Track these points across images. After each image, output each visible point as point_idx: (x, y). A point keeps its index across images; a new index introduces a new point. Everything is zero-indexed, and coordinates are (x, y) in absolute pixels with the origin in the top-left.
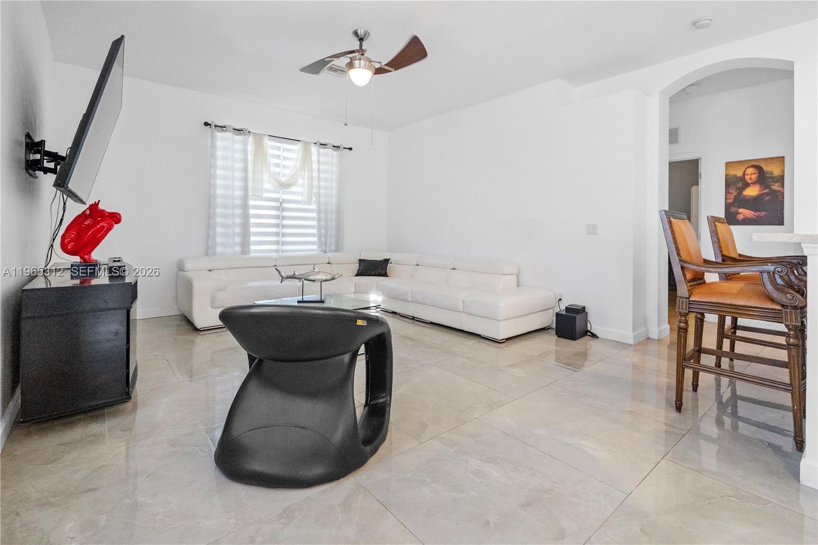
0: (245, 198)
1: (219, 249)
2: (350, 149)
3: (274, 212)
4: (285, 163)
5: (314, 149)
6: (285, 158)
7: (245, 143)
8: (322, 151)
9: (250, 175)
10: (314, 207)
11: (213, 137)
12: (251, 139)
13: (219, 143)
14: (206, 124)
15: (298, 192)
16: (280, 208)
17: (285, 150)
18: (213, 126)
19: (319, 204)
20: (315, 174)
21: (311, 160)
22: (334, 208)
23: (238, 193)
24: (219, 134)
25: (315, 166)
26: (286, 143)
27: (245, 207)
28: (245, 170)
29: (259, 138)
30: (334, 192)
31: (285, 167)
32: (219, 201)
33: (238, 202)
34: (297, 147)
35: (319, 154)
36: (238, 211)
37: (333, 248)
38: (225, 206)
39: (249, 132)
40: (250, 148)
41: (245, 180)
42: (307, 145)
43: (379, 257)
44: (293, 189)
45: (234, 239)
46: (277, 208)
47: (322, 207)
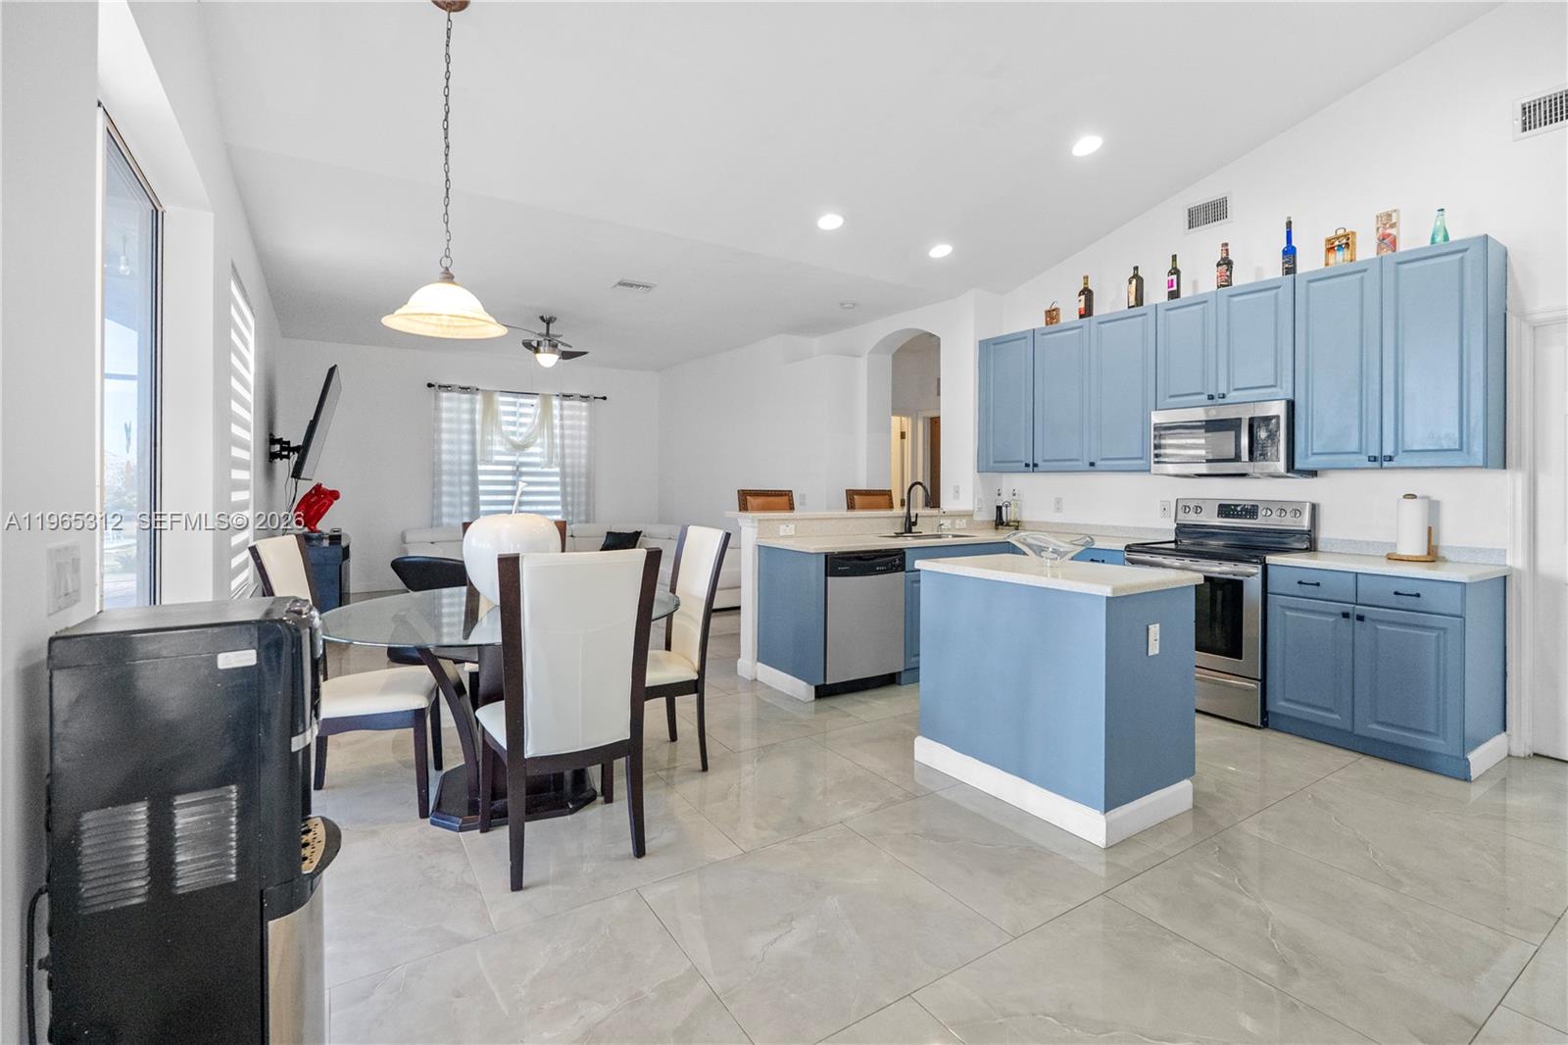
0: (474, 463)
1: (445, 520)
2: (605, 398)
3: (510, 478)
4: (523, 420)
5: (556, 402)
6: (522, 415)
7: (472, 402)
8: (566, 403)
9: (478, 437)
10: (557, 470)
11: (437, 398)
12: (479, 397)
13: (444, 404)
14: (430, 385)
15: (537, 453)
16: (518, 473)
17: (522, 405)
18: (437, 386)
19: (563, 466)
20: (557, 431)
21: (552, 415)
22: (583, 470)
23: (466, 458)
24: (444, 395)
25: (557, 422)
26: (522, 397)
27: (474, 473)
28: (473, 432)
29: (488, 395)
30: (584, 452)
31: (521, 425)
32: (445, 467)
33: (465, 468)
34: (535, 401)
35: (562, 408)
36: (465, 478)
37: (583, 518)
38: (451, 473)
39: (477, 390)
40: (479, 406)
41: (473, 443)
42: (546, 399)
43: (629, 529)
44: (531, 450)
45: (461, 508)
46: (513, 473)
47: (568, 470)
